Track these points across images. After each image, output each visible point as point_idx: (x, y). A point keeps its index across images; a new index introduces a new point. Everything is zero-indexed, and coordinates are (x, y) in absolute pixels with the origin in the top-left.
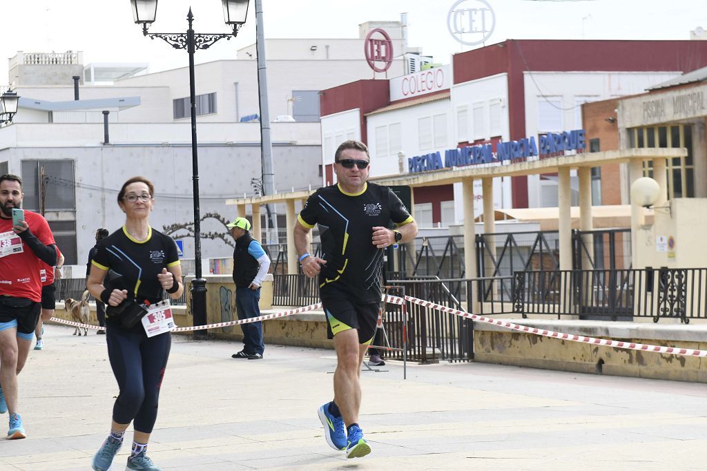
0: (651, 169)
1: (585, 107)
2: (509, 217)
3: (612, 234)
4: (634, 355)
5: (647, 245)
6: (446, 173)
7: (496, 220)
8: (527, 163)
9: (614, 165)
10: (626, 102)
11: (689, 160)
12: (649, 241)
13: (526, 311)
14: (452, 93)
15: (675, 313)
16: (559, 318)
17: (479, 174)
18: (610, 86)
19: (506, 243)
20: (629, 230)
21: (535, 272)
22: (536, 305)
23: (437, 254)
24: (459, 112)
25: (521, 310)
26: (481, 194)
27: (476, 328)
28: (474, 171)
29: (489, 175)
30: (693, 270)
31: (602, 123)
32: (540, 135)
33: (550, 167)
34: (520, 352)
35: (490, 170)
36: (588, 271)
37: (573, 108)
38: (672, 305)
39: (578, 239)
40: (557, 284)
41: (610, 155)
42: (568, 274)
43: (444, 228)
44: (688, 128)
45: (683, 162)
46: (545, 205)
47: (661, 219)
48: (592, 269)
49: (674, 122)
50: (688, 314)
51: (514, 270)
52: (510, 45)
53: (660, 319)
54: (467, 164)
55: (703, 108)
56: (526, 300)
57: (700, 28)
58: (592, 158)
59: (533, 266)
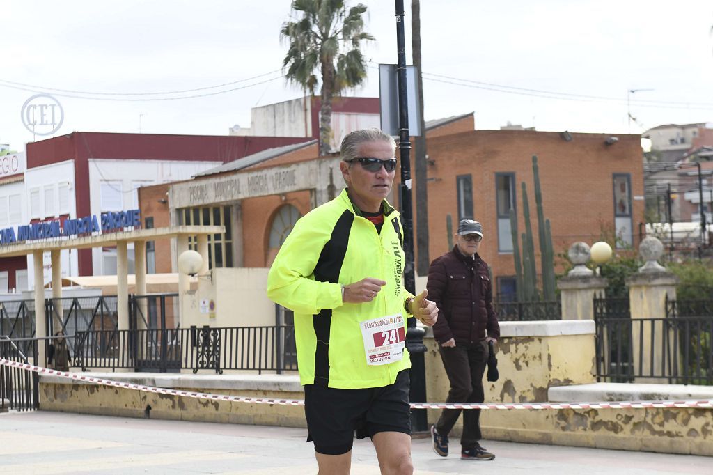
0: (196, 243)
1: (141, 190)
2: (75, 284)
3: (162, 297)
4: (176, 400)
5: (192, 307)
6: (19, 246)
7: (63, 286)
8: (90, 237)
9: (165, 239)
10: (176, 186)
11: (228, 235)
12: (193, 304)
13: (85, 365)
14: (26, 177)
15: (211, 366)
16: (114, 371)
17: (48, 246)
18: (162, 172)
19: (72, 306)
20: (177, 295)
21: (97, 332)
22: (94, 360)
23: (10, 316)
24: (31, 193)
25: (81, 364)
26: (50, 263)
27: (41, 381)
28: (44, 244)
29: (56, 248)
30: (226, 329)
31: (155, 204)
32: (102, 214)
33: (110, 241)
34: (79, 401)
35: (57, 243)
36: (143, 331)
37: (131, 191)
38: (208, 359)
39: (133, 302)
40: (117, 341)
41: (161, 231)
42: (126, 333)
43: (18, 294)
44: (227, 209)
45: (223, 237)
46: (106, 273)
47: (204, 285)
48: (146, 328)
49: (215, 203)
50: (222, 366)
51: (79, 330)
52: (76, 137)
53: (199, 370)
54: (37, 238)
55: (239, 193)
56: (85, 355)
57: (237, 126)
58: (146, 233)
59: (96, 326)
